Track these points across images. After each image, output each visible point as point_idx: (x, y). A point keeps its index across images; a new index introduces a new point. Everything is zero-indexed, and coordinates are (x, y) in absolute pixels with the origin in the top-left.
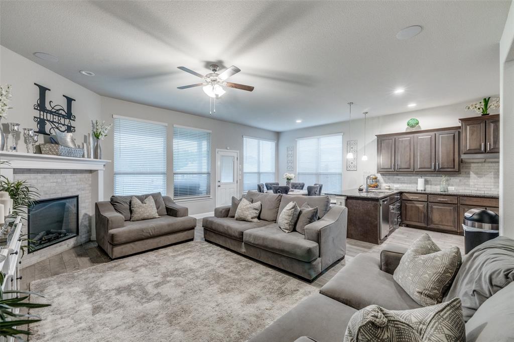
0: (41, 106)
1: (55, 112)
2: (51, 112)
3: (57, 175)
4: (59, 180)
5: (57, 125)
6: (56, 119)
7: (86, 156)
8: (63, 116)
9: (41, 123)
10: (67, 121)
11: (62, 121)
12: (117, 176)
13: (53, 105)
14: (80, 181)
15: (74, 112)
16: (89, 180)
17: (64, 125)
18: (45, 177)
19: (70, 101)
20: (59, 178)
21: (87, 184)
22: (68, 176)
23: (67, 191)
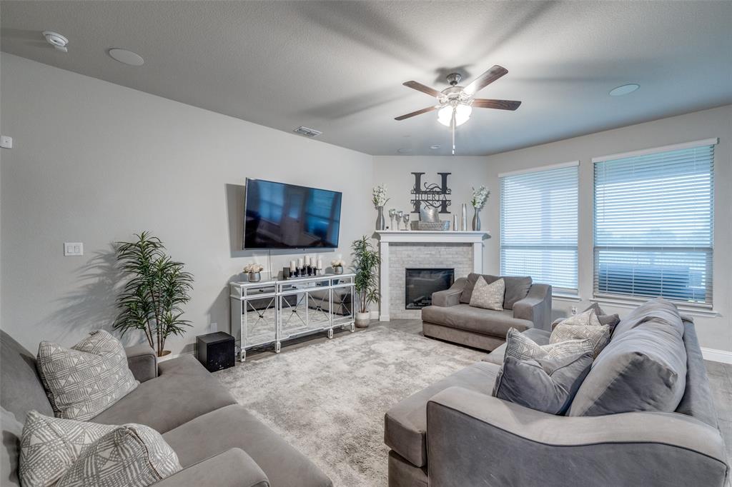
0: (417, 190)
1: (430, 191)
2: (425, 193)
3: (431, 248)
4: (433, 253)
5: (431, 202)
6: (430, 197)
7: (465, 229)
8: (438, 193)
9: (417, 204)
10: (442, 197)
11: (437, 197)
12: (506, 250)
13: (427, 186)
14: (457, 254)
15: (449, 186)
16: (468, 253)
17: (438, 201)
18: (419, 249)
19: (444, 176)
20: (433, 250)
21: (465, 258)
22: (442, 249)
23: (442, 263)
